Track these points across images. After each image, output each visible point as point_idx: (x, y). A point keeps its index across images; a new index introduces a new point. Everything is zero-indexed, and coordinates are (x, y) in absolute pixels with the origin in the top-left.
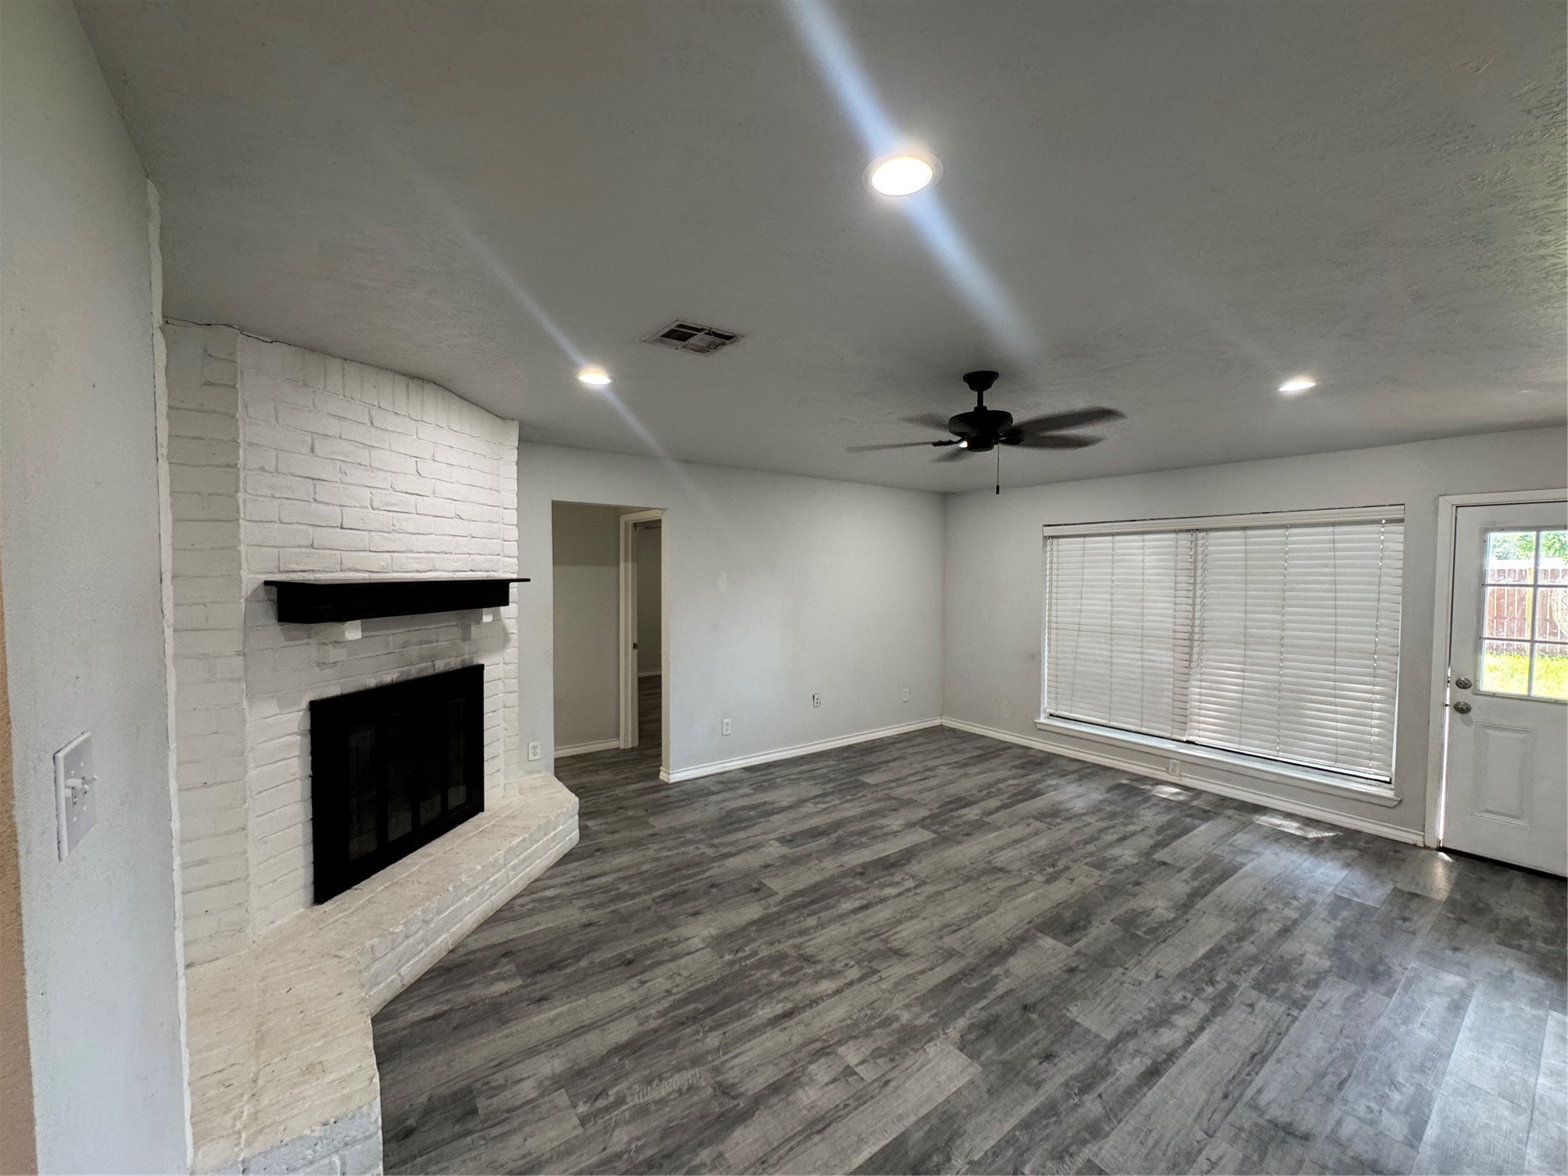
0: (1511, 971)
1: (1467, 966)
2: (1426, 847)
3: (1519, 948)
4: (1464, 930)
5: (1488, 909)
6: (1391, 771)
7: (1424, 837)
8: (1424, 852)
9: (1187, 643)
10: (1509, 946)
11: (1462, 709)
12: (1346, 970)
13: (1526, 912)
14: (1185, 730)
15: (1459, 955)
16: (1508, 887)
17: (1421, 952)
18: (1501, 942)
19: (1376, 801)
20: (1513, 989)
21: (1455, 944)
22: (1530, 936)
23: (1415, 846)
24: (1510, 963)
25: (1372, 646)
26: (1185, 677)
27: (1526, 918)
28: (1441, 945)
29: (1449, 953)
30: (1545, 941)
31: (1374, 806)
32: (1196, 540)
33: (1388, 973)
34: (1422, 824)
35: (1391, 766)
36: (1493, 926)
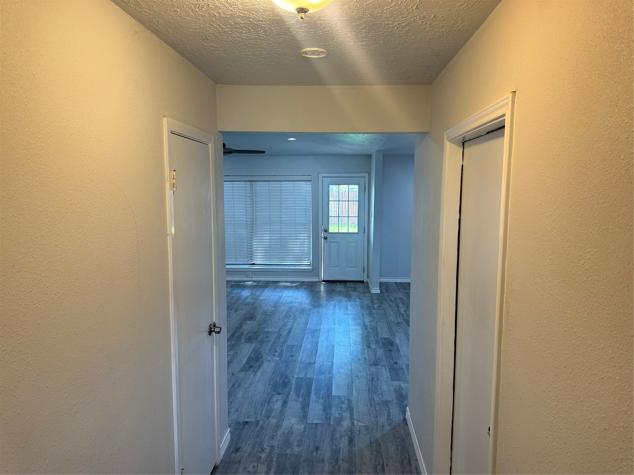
0: (341, 299)
1: (334, 300)
2: (319, 282)
3: (341, 295)
4: (332, 295)
5: (335, 290)
6: (310, 261)
7: (319, 278)
8: (319, 283)
9: (251, 225)
10: (340, 295)
11: (325, 238)
12: (314, 307)
13: (341, 289)
14: (252, 259)
15: (332, 299)
16: (337, 285)
17: (326, 300)
18: (339, 295)
19: (308, 271)
20: (342, 301)
21: (331, 297)
22: (343, 293)
23: (317, 282)
24: (341, 297)
25: (305, 221)
26: (251, 239)
27: (341, 290)
28: (329, 298)
29: (331, 299)
30: (345, 293)
31: (307, 273)
32: (253, 185)
33: (322, 305)
34: (318, 275)
35: (310, 259)
36: (336, 293)
